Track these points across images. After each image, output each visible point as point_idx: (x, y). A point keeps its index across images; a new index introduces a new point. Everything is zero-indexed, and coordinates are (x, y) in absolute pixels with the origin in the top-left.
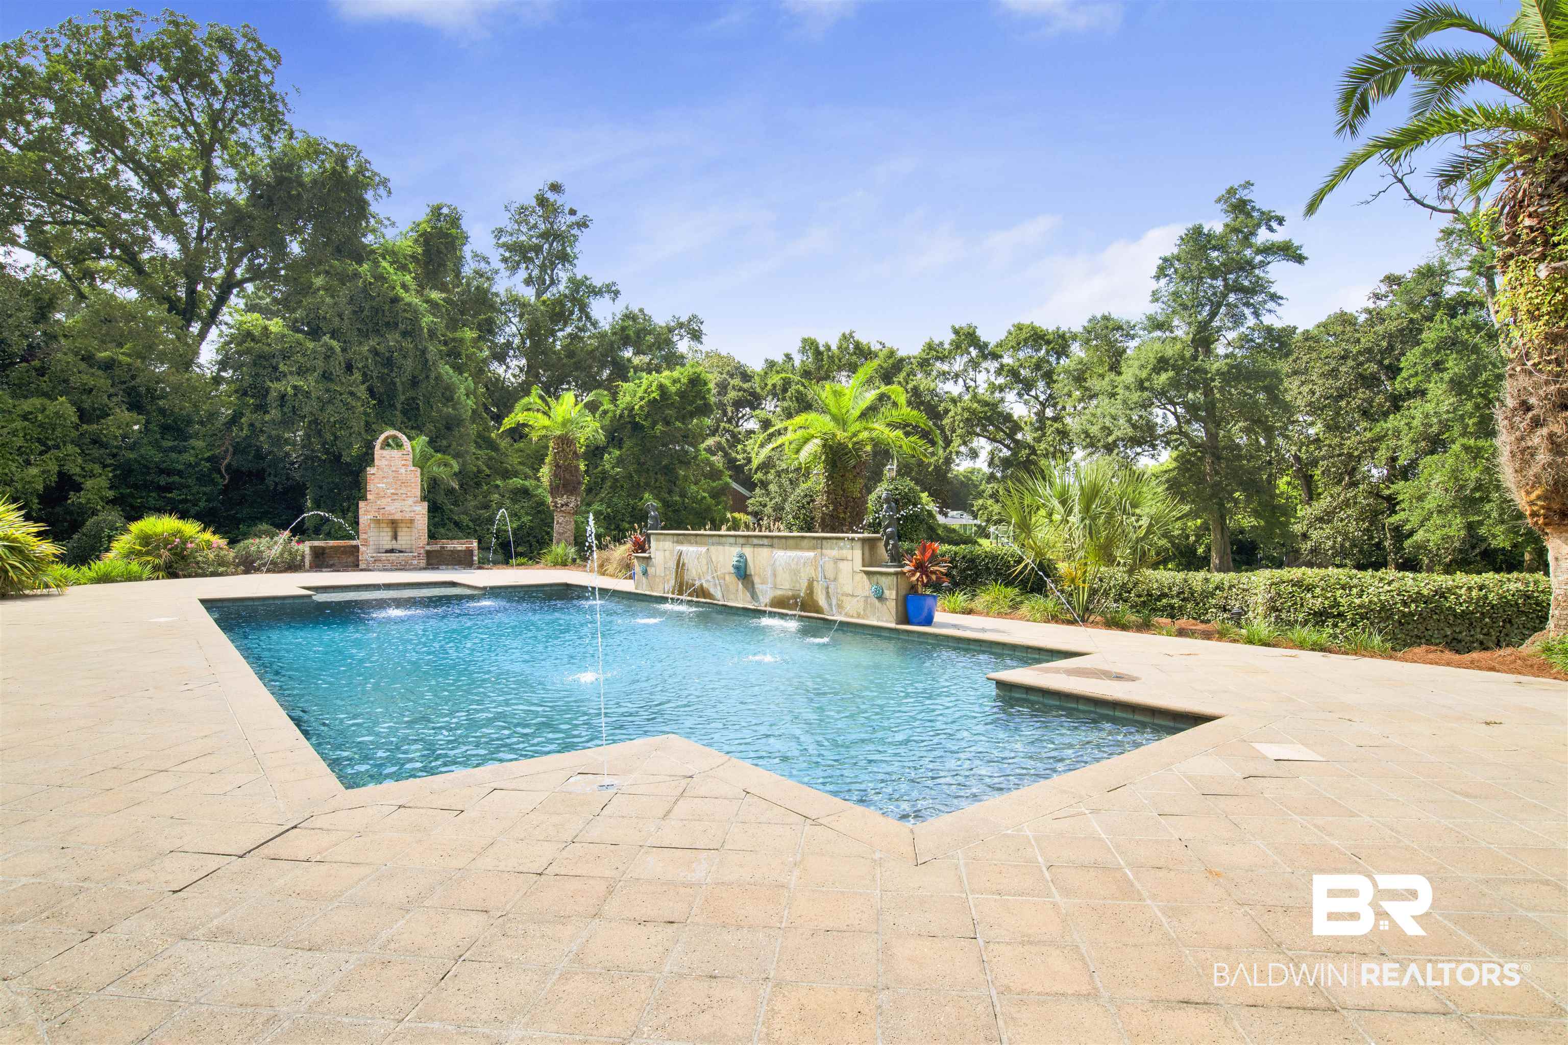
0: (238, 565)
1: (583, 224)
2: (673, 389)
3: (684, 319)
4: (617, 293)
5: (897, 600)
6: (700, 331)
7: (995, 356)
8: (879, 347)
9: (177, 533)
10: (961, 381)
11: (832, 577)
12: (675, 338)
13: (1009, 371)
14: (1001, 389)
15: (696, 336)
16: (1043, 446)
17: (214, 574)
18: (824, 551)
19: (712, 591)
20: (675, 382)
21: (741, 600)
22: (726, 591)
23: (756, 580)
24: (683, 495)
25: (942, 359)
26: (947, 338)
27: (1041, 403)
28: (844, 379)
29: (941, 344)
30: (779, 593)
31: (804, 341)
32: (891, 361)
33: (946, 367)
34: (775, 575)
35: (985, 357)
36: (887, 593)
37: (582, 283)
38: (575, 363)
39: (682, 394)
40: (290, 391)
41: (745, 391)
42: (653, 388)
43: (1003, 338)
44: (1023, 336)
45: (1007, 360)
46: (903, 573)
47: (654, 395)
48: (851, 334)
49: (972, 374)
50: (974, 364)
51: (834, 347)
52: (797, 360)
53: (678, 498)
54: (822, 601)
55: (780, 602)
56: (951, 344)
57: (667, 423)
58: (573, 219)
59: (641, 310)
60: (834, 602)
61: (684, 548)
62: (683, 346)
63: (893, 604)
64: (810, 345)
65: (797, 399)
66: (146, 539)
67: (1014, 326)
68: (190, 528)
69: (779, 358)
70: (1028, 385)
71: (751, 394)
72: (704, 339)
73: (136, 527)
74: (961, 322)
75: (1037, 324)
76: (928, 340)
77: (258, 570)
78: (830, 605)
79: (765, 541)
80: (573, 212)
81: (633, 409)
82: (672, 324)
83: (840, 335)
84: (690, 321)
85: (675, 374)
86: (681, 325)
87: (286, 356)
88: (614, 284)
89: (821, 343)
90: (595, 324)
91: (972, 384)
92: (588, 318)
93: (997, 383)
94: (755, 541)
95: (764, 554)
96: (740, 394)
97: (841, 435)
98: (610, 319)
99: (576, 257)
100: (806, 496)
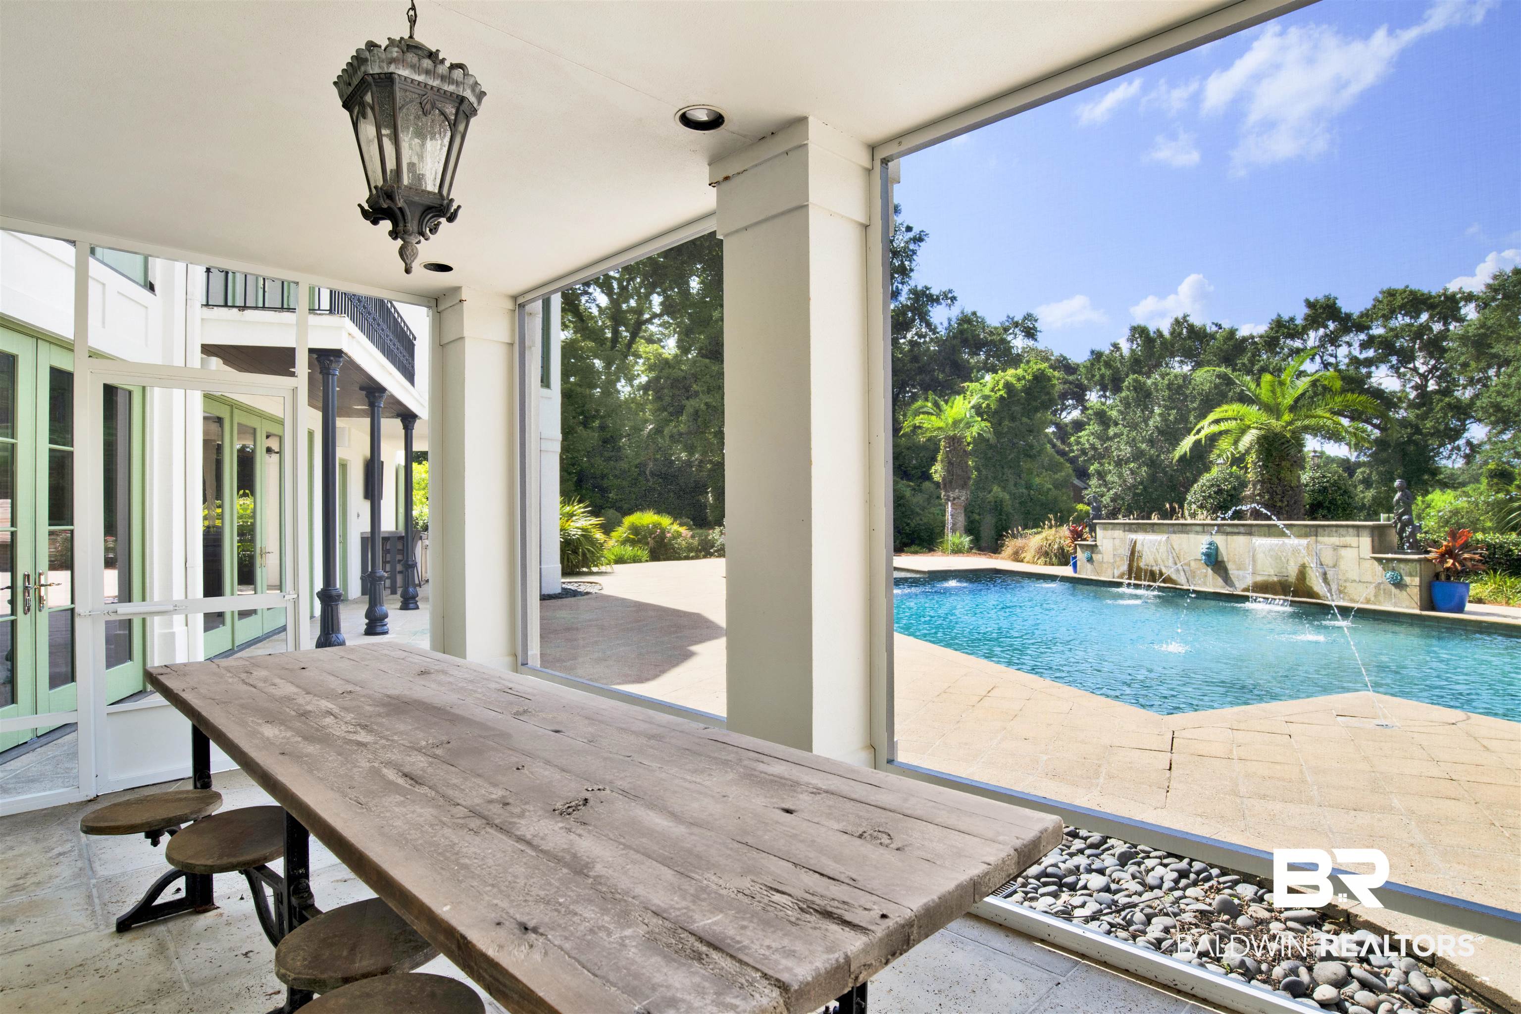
0: (700, 551)
1: (919, 239)
2: (1019, 386)
3: (1019, 318)
4: (954, 299)
5: (1420, 586)
6: (1035, 328)
7: (1361, 327)
8: (1214, 329)
9: (656, 525)
10: (1318, 358)
11: (1331, 564)
12: (1009, 338)
13: (1381, 343)
14: (1369, 362)
15: (1030, 333)
16: (1429, 424)
17: (687, 558)
18: (1319, 538)
19: (1174, 577)
20: (1019, 380)
21: (1212, 583)
22: (1191, 576)
23: (1230, 566)
24: (1029, 487)
25: (1292, 336)
26: (1300, 313)
27: (1422, 376)
28: (1177, 365)
29: (1292, 319)
30: (1259, 579)
31: (1134, 329)
32: (1231, 343)
33: (1298, 344)
34: (1254, 560)
35: (1346, 330)
36: (1407, 580)
37: (923, 293)
38: (919, 367)
39: (1027, 390)
40: (703, 406)
41: (1071, 383)
42: (1000, 386)
43: (1369, 306)
44: (1399, 301)
45: (1378, 331)
46: (1429, 561)
47: (1002, 393)
48: (1185, 317)
49: (1331, 349)
50: (1333, 339)
51: (1166, 333)
52: (1126, 348)
53: (1024, 491)
54: (1318, 585)
55: (1264, 588)
56: (1306, 319)
57: (1013, 419)
58: (911, 235)
59: (974, 313)
60: (1334, 587)
61: (1139, 537)
62: (1019, 343)
63: (1416, 591)
64: (1140, 332)
65: (1135, 389)
66: (635, 530)
67: (1382, 292)
68: (665, 521)
69: (1106, 350)
70: (1407, 357)
71: (1077, 386)
72: (1039, 336)
73: (628, 520)
74: (1317, 294)
75: (1414, 286)
76: (1274, 317)
77: (711, 555)
78: (1330, 591)
79: (1242, 529)
80: (909, 229)
81: (981, 407)
82: (1007, 324)
83: (1172, 320)
84: (1025, 318)
85: (1020, 372)
86: (1016, 324)
87: (696, 377)
88: (950, 291)
89: (1152, 329)
90: (934, 331)
91: (1332, 360)
92: (929, 325)
93: (1362, 357)
94: (1229, 529)
95: (1240, 542)
96: (1066, 386)
97: (1276, 424)
98: (946, 324)
99: (912, 270)
100: (1212, 485)
